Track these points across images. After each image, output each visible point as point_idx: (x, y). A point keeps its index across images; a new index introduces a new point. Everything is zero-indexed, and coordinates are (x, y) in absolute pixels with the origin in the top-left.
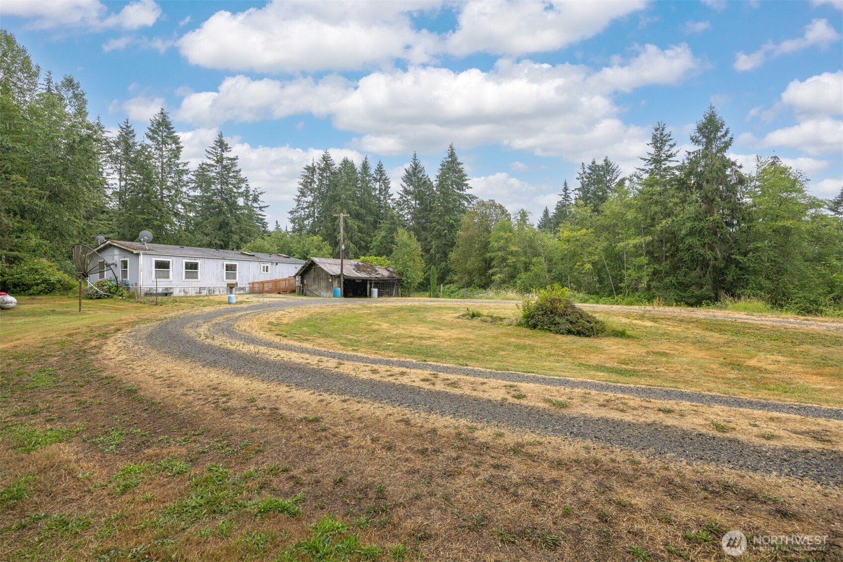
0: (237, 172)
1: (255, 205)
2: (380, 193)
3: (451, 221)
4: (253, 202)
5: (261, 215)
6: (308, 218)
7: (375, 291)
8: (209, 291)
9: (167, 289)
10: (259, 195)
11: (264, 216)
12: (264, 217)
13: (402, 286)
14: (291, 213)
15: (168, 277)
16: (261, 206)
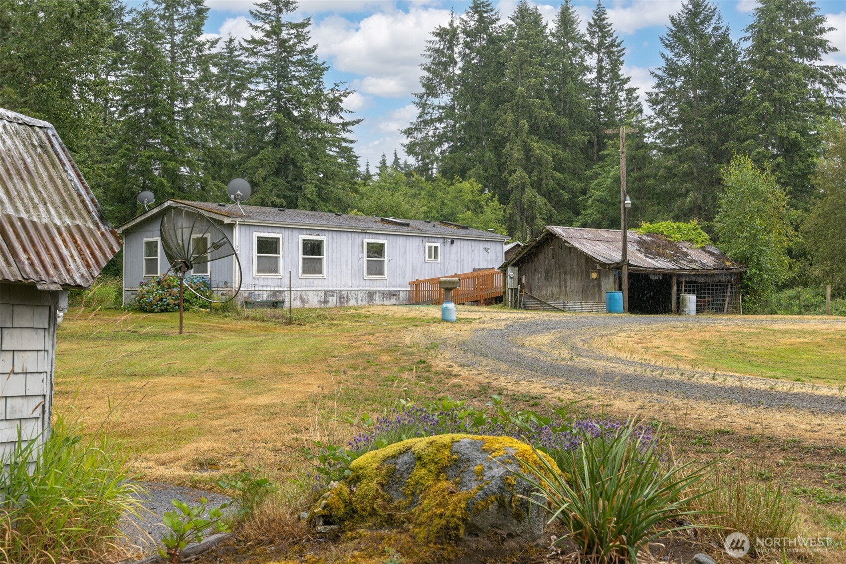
0: (309, 52)
1: (335, 119)
2: (600, 78)
3: (793, 134)
4: (330, 113)
5: (345, 140)
6: (440, 144)
7: (691, 300)
8: (340, 298)
9: (275, 293)
10: (342, 98)
11: (352, 142)
12: (351, 145)
13: (747, 290)
14: (408, 132)
15: (276, 271)
16: (347, 120)
